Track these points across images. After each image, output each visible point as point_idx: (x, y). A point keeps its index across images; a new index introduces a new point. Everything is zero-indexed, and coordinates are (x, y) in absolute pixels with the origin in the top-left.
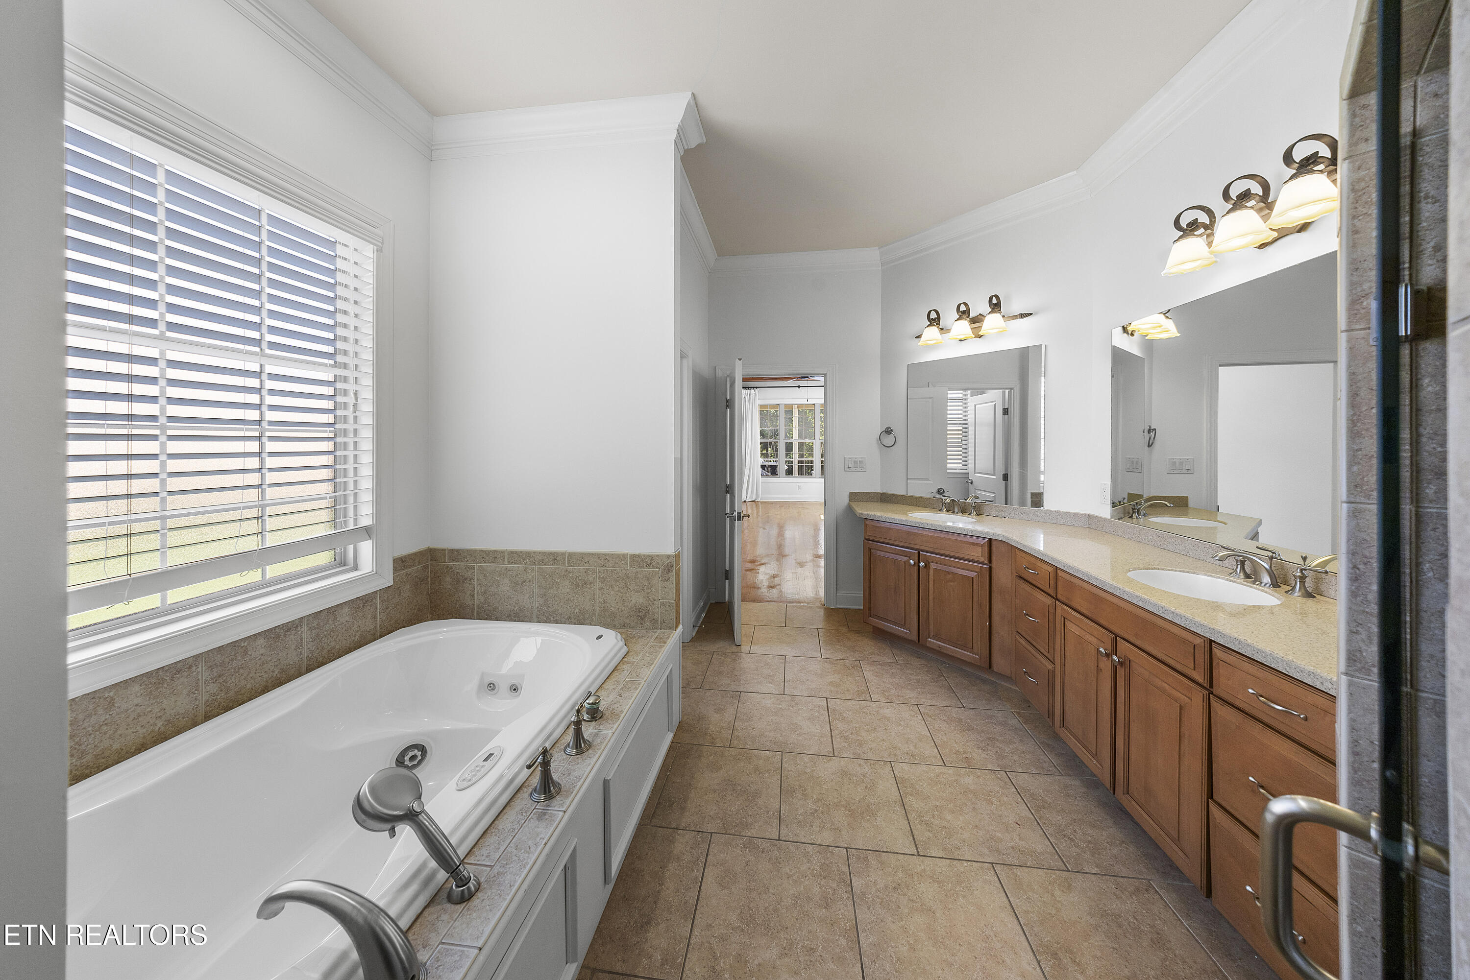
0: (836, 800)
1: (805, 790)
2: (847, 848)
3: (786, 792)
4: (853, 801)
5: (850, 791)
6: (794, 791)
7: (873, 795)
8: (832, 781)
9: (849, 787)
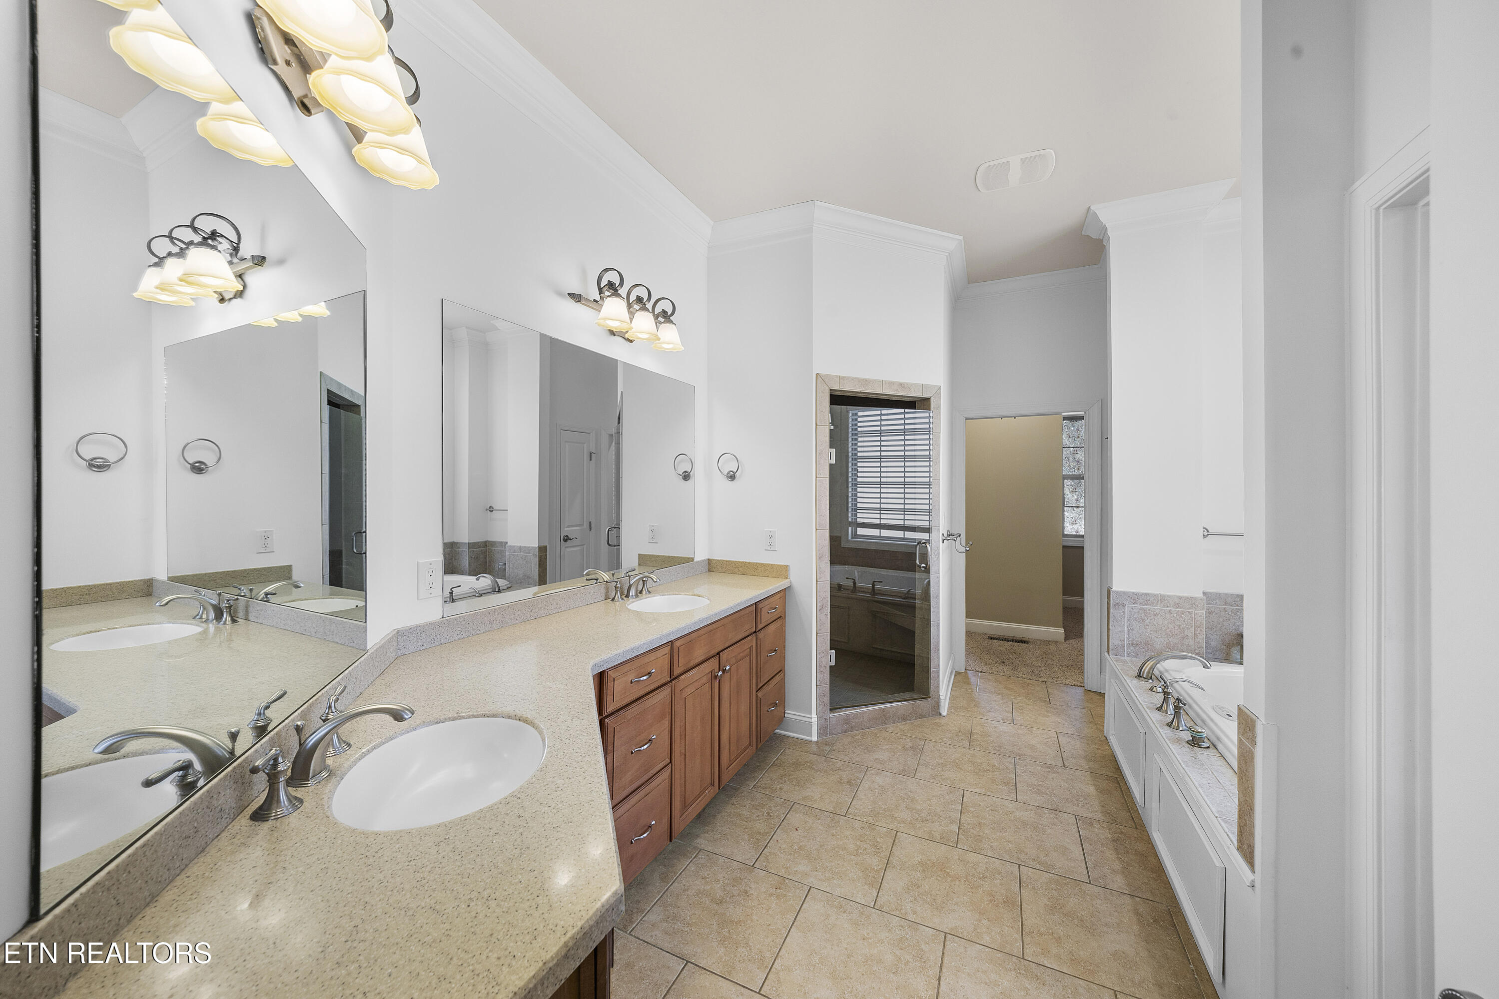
0: (957, 883)
1: (991, 901)
2: (957, 847)
3: (1015, 904)
4: (939, 878)
5: (938, 887)
6: (1004, 902)
7: (914, 878)
8: (956, 903)
9: (937, 892)
